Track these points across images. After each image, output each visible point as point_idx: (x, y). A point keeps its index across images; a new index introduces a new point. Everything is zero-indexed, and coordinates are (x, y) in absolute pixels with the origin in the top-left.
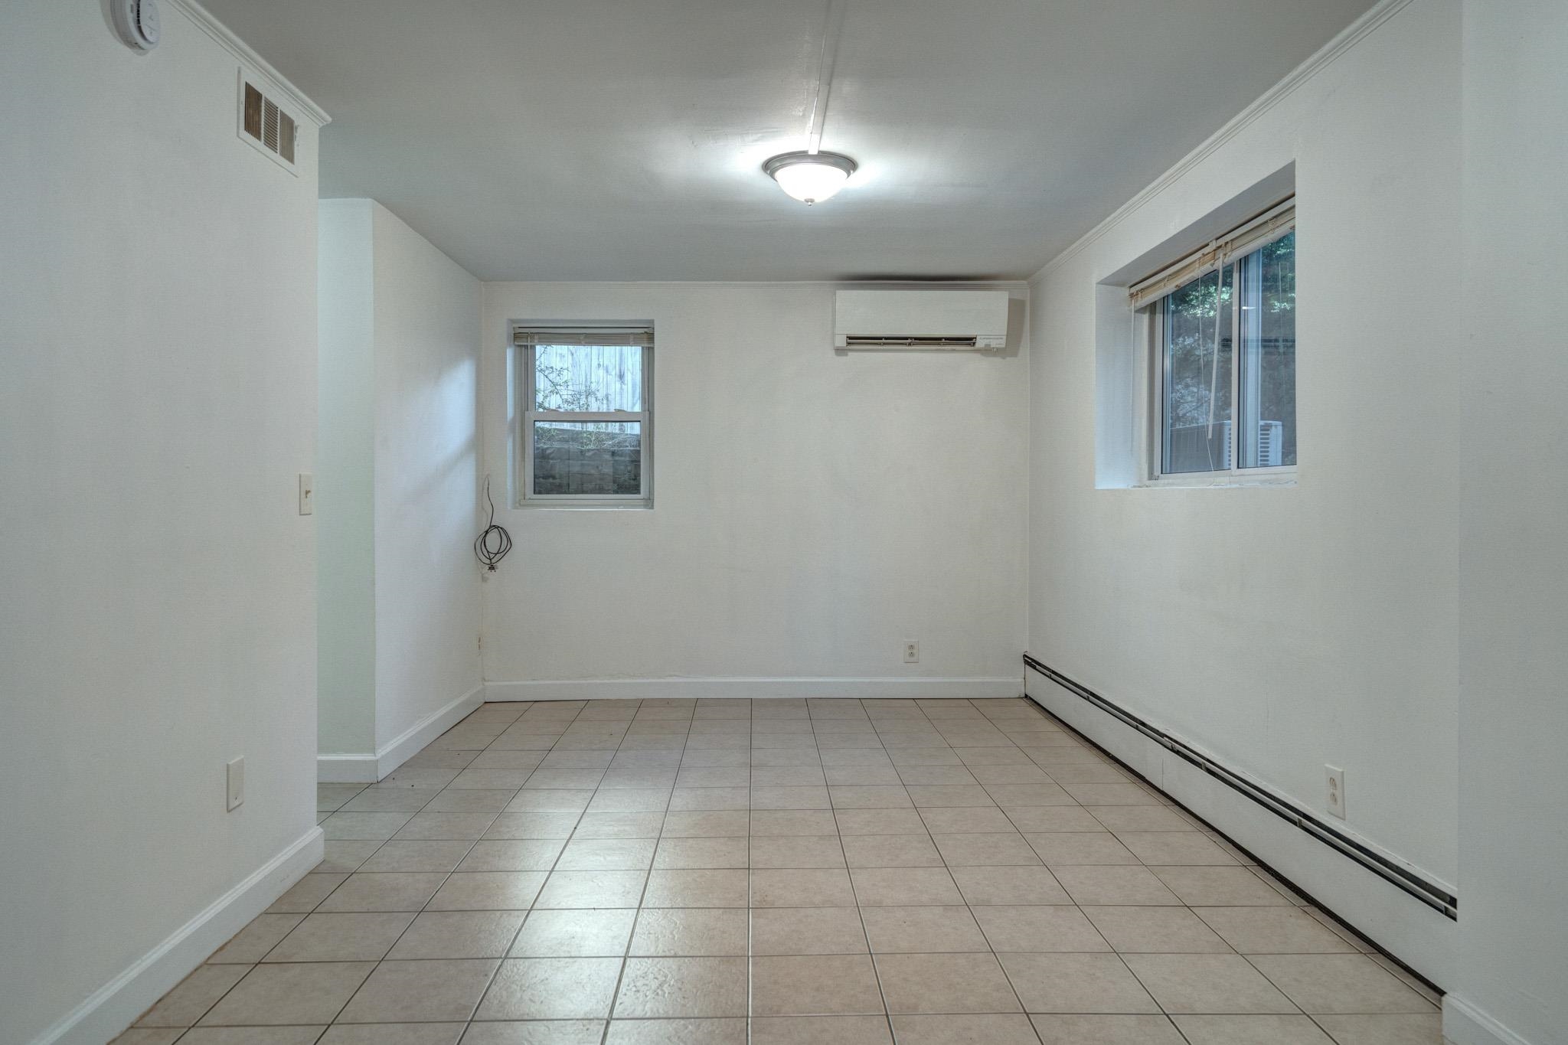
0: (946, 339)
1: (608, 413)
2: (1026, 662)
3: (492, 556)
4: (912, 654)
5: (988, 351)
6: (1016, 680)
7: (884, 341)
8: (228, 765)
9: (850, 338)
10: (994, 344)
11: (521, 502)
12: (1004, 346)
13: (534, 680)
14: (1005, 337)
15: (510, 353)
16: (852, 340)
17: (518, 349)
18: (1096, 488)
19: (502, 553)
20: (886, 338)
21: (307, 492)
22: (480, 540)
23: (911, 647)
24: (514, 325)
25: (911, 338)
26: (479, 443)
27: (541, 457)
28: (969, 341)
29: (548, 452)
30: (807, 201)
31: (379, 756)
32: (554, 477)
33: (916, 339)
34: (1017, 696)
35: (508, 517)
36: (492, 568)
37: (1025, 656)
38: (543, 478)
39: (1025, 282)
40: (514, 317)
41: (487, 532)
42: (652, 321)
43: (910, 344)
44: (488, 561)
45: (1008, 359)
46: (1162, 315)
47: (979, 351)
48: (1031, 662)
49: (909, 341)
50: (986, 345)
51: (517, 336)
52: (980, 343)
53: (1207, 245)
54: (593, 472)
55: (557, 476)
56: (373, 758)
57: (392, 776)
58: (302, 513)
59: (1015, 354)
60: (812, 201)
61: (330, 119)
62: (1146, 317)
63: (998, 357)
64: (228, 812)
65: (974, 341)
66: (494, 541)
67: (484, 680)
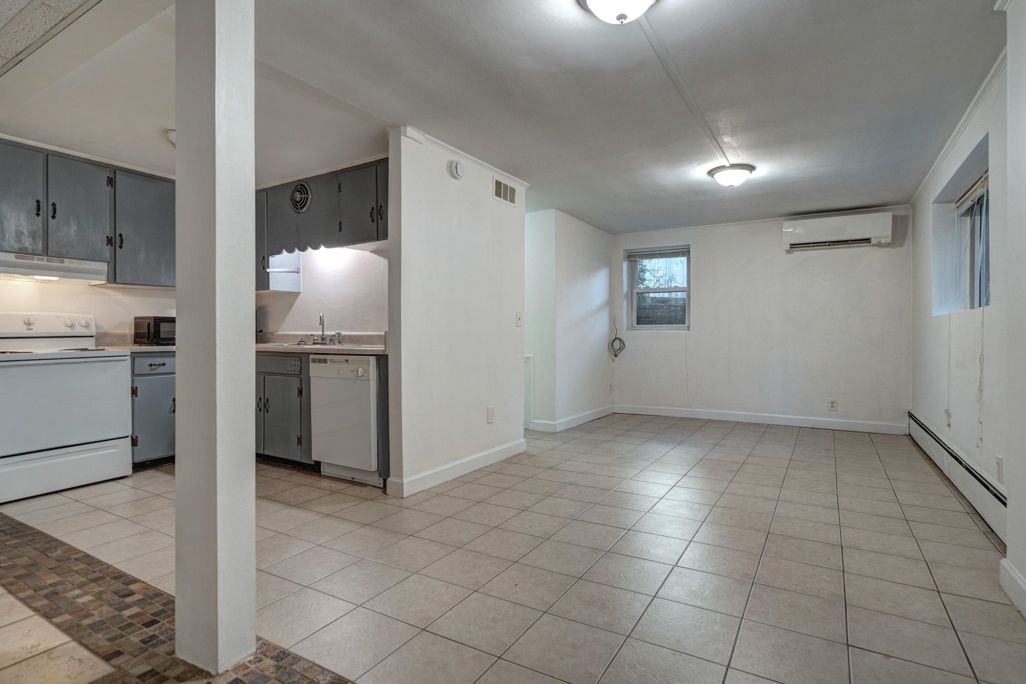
0: (851, 241)
2: (910, 416)
3: (616, 351)
4: (833, 407)
5: (879, 245)
6: (903, 425)
7: (812, 245)
8: (488, 408)
9: (792, 245)
10: (883, 241)
11: (630, 328)
12: (890, 241)
14: (891, 237)
15: (625, 265)
16: (793, 246)
17: (630, 262)
18: (933, 316)
19: (621, 349)
20: (813, 243)
21: (519, 318)
22: (610, 346)
23: (832, 403)
24: (628, 252)
25: (829, 242)
26: (611, 303)
27: (640, 309)
28: (867, 240)
29: (647, 306)
30: (730, 186)
31: (557, 422)
32: (649, 318)
33: (832, 242)
34: (903, 434)
35: (624, 334)
36: (616, 356)
37: (909, 412)
38: (645, 318)
39: (908, 205)
40: (627, 249)
41: (614, 340)
42: (689, 245)
44: (614, 353)
45: (897, 248)
46: (979, 217)
47: (874, 245)
48: (911, 416)
49: (828, 244)
50: (878, 242)
51: (629, 257)
52: (874, 241)
53: (982, 177)
54: (667, 315)
55: (650, 317)
56: (554, 423)
57: (562, 432)
58: (517, 326)
59: (902, 245)
60: (732, 186)
61: (530, 185)
62: (968, 219)
63: (889, 247)
64: (488, 423)
65: (870, 240)
66: (617, 345)
67: (613, 403)
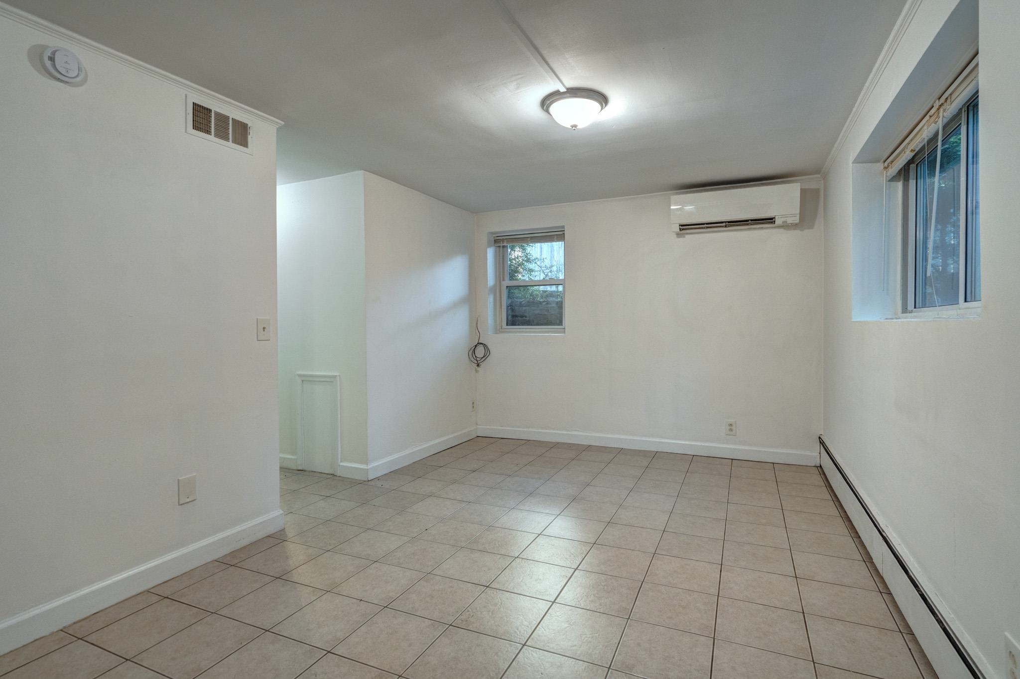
0: (752, 220)
1: (540, 281)
2: (820, 442)
3: (478, 359)
4: (731, 430)
5: (785, 226)
6: (813, 454)
7: (705, 225)
8: (178, 480)
9: (682, 226)
10: (790, 220)
11: (498, 330)
12: (798, 221)
13: (502, 426)
14: (798, 216)
15: (490, 253)
16: (684, 227)
17: (498, 249)
18: (853, 321)
19: (485, 357)
20: (707, 224)
21: (264, 328)
22: (471, 351)
23: (731, 425)
24: (494, 236)
25: (725, 222)
26: (471, 299)
27: (511, 308)
28: (770, 220)
29: (523, 303)
31: (370, 467)
32: (526, 317)
33: (729, 222)
34: (813, 465)
35: (490, 338)
36: (478, 365)
37: (820, 438)
38: (520, 317)
39: (819, 176)
40: (493, 231)
41: (476, 346)
42: (563, 227)
43: (726, 226)
44: (476, 362)
45: (806, 231)
47: (779, 227)
48: (822, 443)
49: (724, 224)
50: (783, 222)
51: (496, 241)
52: (778, 222)
53: (933, 107)
54: (546, 313)
55: (528, 316)
56: (366, 468)
57: (378, 479)
58: (259, 339)
59: (811, 227)
60: (575, 126)
61: (283, 123)
62: (900, 185)
63: (796, 229)
64: (179, 505)
65: (774, 220)
66: (480, 352)
67: (477, 424)
